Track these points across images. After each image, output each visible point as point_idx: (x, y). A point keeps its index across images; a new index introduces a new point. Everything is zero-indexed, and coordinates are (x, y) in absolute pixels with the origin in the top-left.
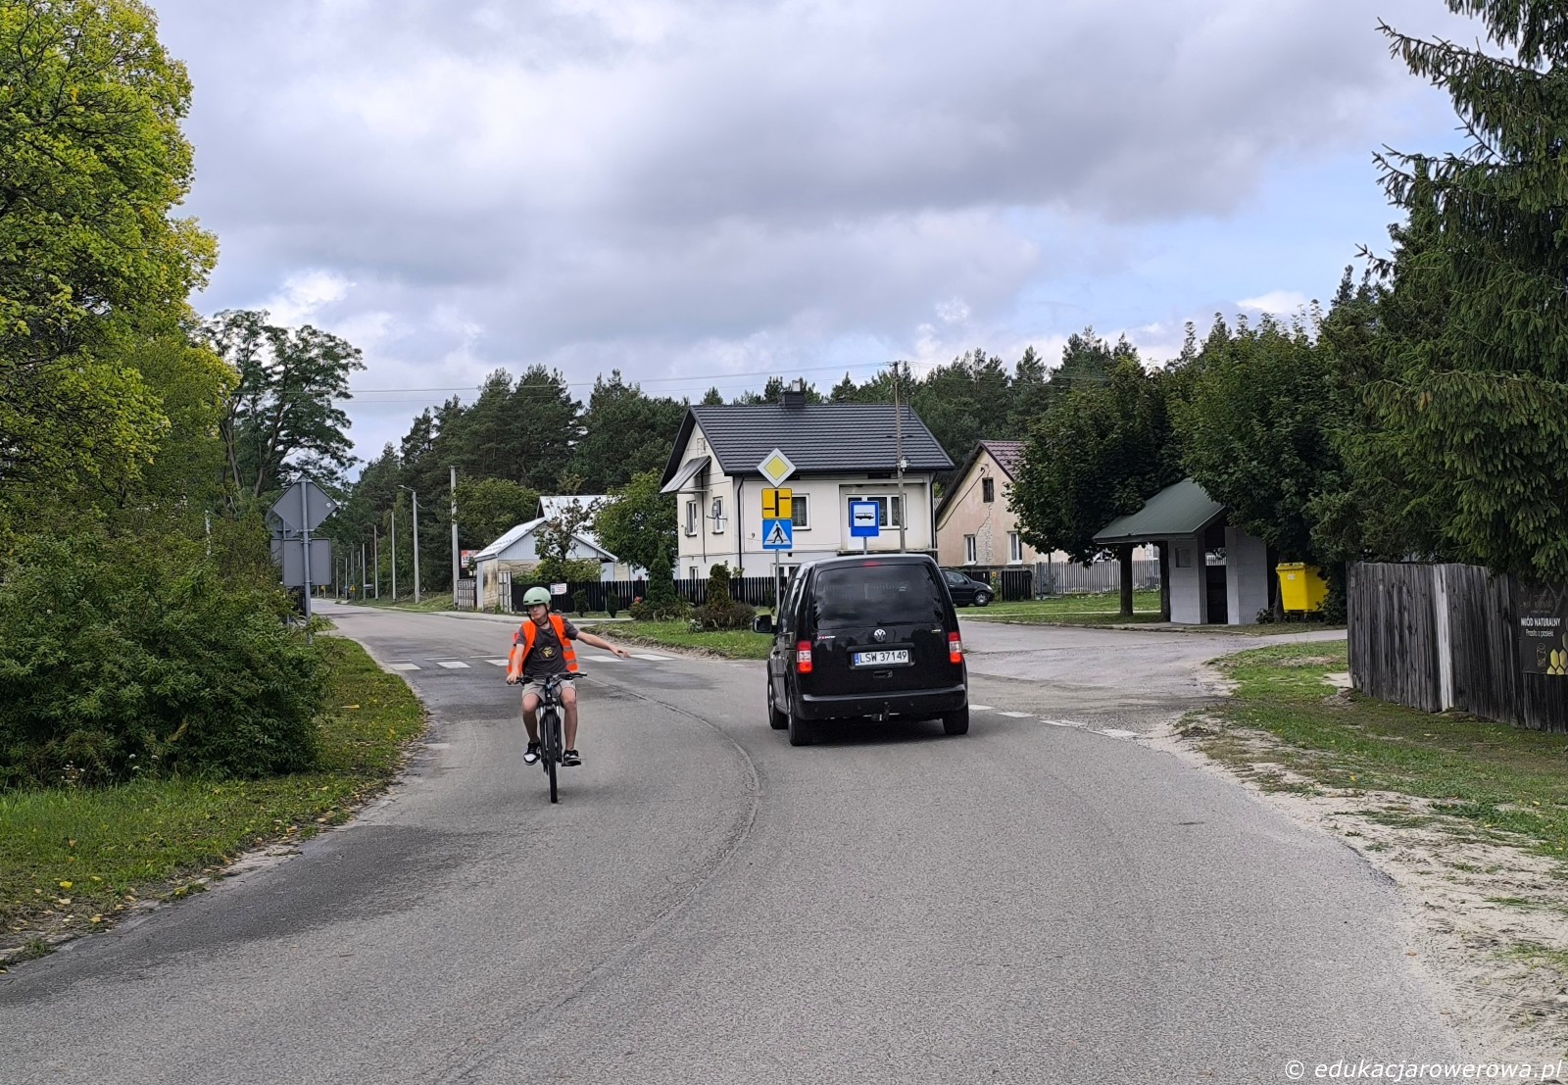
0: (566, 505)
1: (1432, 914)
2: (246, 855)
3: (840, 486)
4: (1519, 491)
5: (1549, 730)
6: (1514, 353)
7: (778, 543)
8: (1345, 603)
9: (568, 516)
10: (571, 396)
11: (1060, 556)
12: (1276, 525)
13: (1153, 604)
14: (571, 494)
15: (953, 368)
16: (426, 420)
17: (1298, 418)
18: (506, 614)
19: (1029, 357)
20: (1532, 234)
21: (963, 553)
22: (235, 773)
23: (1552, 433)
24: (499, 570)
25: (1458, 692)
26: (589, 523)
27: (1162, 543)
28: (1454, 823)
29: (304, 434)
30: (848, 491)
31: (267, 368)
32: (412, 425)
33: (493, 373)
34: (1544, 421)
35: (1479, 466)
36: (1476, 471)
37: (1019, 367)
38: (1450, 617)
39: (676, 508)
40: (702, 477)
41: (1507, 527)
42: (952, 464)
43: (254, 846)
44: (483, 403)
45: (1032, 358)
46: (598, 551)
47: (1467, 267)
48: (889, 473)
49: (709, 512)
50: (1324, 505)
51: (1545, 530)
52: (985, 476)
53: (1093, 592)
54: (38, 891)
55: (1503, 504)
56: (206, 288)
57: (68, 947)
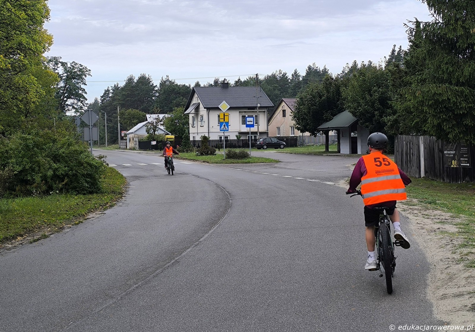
0: (155, 117)
1: (418, 225)
2: (90, 214)
3: (239, 112)
4: (444, 117)
5: (452, 183)
6: (444, 78)
7: (224, 129)
8: (393, 147)
9: (156, 121)
10: (154, 83)
11: (307, 134)
12: (373, 124)
13: (334, 148)
14: (157, 114)
15: (272, 75)
16: (108, 90)
17: (380, 93)
18: (137, 150)
19: (296, 72)
20: (450, 44)
21: (276, 132)
22: (78, 193)
23: (454, 101)
24: (134, 137)
25: (426, 172)
26: (162, 123)
27: (338, 130)
28: (424, 205)
29: (73, 95)
30: (242, 113)
31: (61, 75)
32: (104, 92)
33: (129, 76)
34: (452, 98)
35: (433, 110)
36: (432, 112)
37: (292, 75)
38: (424, 151)
39: (189, 119)
40: (197, 108)
41: (441, 127)
42: (274, 105)
43: (91, 212)
44: (126, 86)
45: (297, 72)
46: (165, 131)
47: (431, 54)
48: (254, 108)
49: (199, 120)
50: (388, 119)
51: (452, 128)
52: (283, 109)
53: (316, 145)
54: (39, 222)
55: (440, 120)
56: (49, 51)
57: (52, 236)
